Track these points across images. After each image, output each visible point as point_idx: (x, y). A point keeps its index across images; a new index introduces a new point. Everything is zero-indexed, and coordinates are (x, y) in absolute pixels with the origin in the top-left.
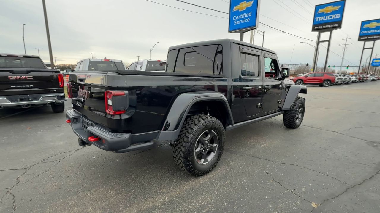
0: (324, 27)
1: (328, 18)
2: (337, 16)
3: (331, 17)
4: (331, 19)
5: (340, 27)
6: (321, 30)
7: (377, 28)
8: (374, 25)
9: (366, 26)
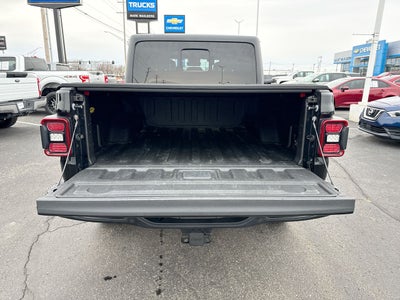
0: (140, 16)
5: (156, 19)
6: (138, 20)
7: (179, 25)
8: (175, 21)
9: (169, 21)
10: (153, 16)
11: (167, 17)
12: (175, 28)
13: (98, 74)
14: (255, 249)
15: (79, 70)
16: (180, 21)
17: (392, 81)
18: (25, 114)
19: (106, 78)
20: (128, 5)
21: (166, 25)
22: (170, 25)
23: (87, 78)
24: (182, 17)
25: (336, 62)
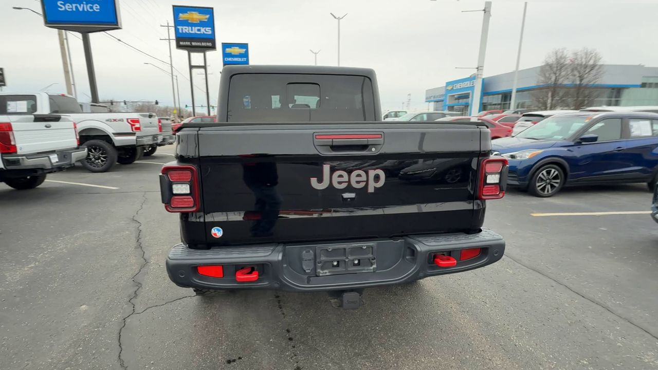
0: (194, 44)
1: (196, 30)
2: (207, 30)
3: (199, 30)
4: (199, 32)
5: (213, 47)
6: (191, 49)
7: (241, 56)
8: (236, 51)
9: (228, 50)
10: (210, 44)
11: (225, 46)
12: (236, 59)
13: (150, 116)
14: (393, 313)
15: (111, 111)
16: (243, 51)
17: (495, 120)
18: (59, 169)
19: (160, 122)
20: (177, 30)
21: (225, 55)
22: (230, 55)
23: (137, 121)
24: (245, 46)
25: (428, 100)
